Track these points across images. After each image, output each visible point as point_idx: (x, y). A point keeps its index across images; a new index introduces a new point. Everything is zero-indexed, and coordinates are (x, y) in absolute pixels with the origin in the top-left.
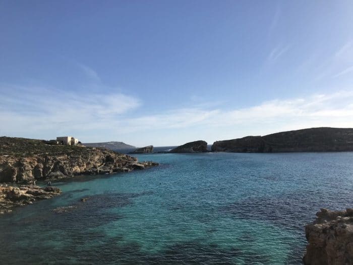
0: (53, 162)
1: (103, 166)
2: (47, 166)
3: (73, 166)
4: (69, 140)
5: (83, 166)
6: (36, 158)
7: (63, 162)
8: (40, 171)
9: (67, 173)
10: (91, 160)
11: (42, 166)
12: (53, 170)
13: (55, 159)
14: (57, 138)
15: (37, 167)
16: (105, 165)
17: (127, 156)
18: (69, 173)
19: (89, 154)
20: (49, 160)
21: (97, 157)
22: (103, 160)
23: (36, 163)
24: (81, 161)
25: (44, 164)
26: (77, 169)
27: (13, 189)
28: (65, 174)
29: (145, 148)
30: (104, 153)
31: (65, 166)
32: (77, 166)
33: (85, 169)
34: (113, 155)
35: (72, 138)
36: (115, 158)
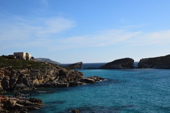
0: (17, 75)
1: (57, 79)
2: (13, 78)
3: (33, 79)
4: (25, 55)
5: (41, 79)
6: (4, 70)
7: (25, 75)
8: (7, 82)
9: (29, 85)
10: (47, 74)
11: (9, 79)
12: (18, 82)
13: (19, 72)
14: (14, 53)
15: (5, 79)
16: (59, 79)
17: (75, 71)
18: (31, 85)
19: (46, 68)
20: (14, 72)
21: (52, 71)
22: (57, 74)
23: (4, 76)
24: (39, 74)
25: (10, 77)
26: (36, 81)
27: (9, 99)
28: (28, 86)
29: (76, 64)
30: (57, 68)
31: (27, 79)
32: (37, 79)
33: (43, 82)
34: (65, 70)
35: (27, 54)
36: (67, 73)
